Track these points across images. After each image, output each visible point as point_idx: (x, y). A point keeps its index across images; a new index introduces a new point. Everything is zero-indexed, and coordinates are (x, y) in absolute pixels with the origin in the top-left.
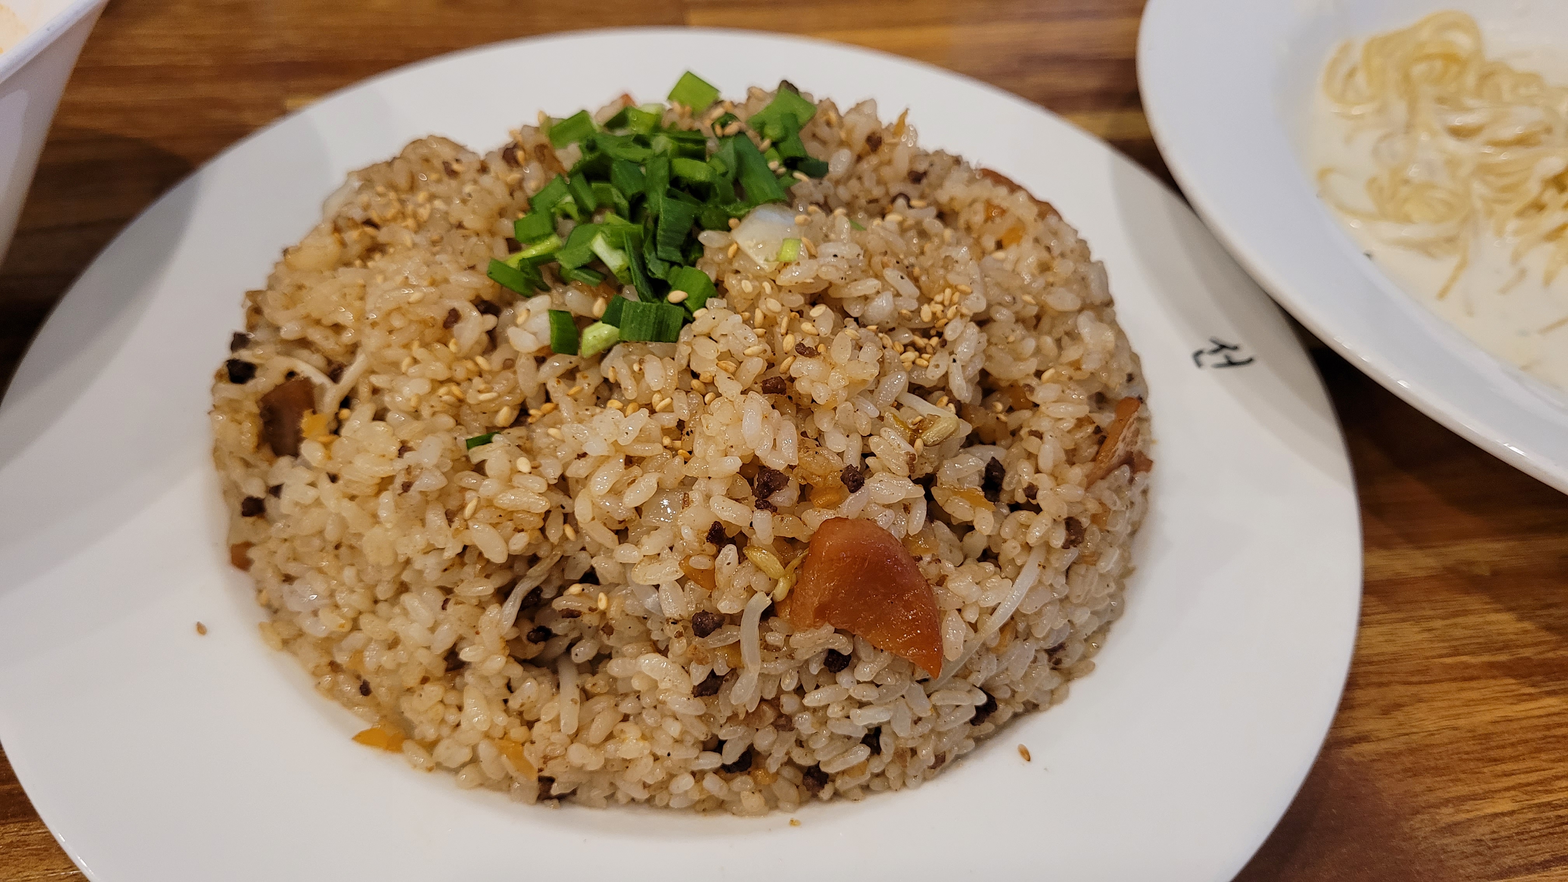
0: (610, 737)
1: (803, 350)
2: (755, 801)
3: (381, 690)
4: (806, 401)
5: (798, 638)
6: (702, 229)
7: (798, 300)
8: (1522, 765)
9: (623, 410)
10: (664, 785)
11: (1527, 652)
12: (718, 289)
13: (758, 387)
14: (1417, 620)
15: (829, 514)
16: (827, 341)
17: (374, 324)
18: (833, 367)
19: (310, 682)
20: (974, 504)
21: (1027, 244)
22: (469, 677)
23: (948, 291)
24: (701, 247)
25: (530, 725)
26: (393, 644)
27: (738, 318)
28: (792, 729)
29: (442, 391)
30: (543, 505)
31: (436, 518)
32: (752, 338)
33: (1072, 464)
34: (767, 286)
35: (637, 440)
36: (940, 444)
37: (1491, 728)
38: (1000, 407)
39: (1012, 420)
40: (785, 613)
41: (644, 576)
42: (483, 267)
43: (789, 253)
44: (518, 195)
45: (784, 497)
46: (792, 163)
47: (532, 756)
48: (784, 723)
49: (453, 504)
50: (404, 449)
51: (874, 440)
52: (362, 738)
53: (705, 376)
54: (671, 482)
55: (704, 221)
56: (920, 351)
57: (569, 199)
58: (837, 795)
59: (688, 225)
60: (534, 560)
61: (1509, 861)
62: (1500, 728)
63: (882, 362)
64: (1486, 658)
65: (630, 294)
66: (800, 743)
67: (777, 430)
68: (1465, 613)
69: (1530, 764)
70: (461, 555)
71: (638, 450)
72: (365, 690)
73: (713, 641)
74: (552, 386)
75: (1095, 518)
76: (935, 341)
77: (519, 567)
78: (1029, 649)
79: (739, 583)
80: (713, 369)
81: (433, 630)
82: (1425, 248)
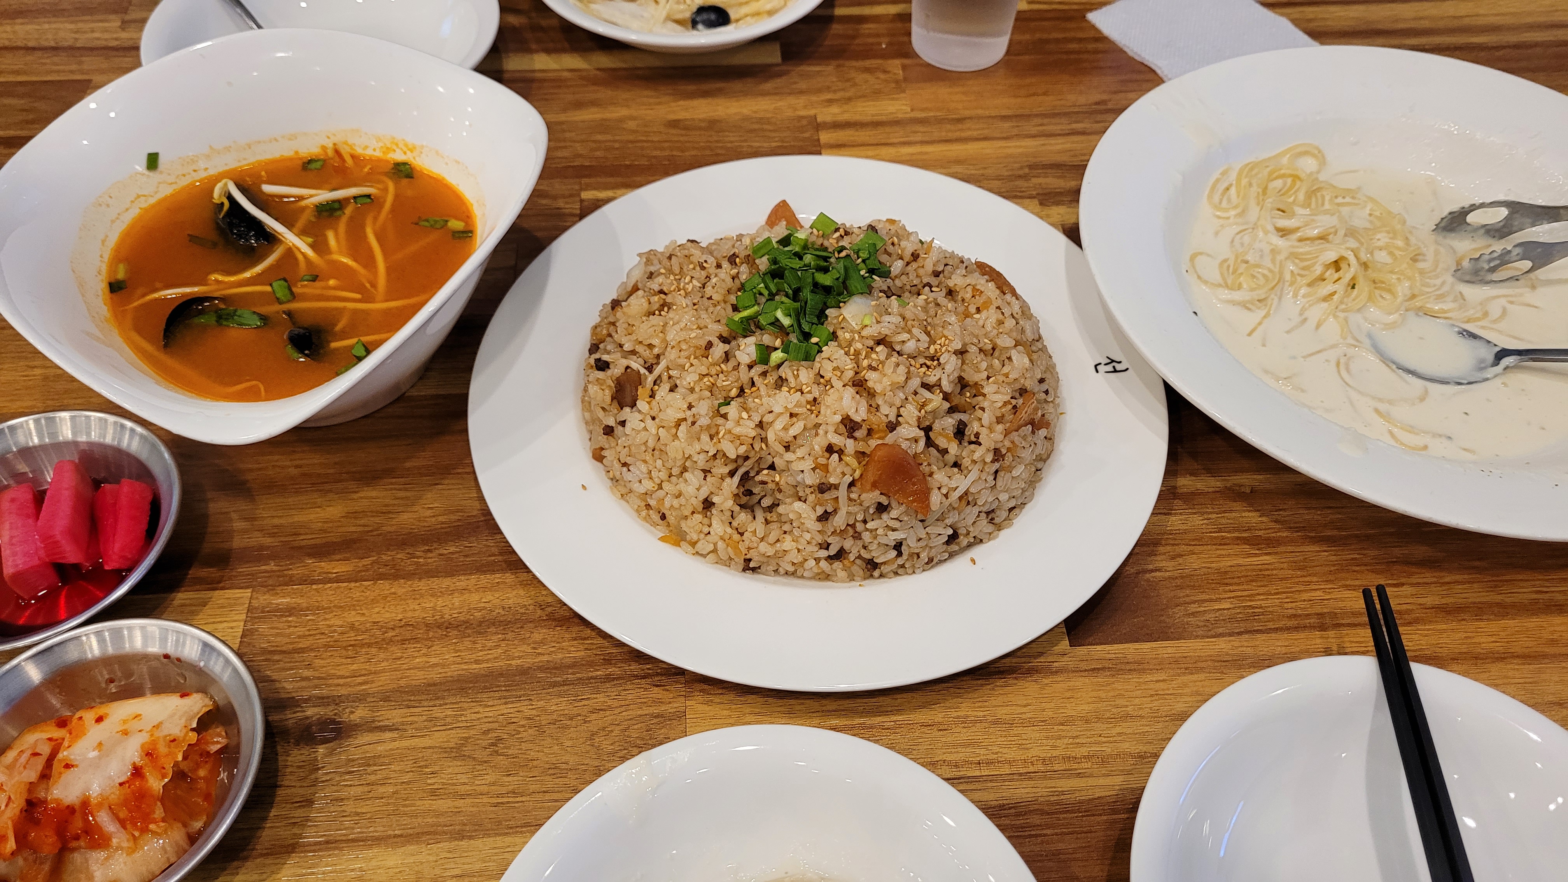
0: (778, 540)
1: (871, 368)
2: (842, 574)
3: (671, 519)
4: (872, 391)
5: (864, 496)
6: (828, 308)
7: (871, 343)
8: (1241, 587)
9: (789, 392)
10: (802, 564)
11: (1260, 533)
12: (834, 336)
13: (850, 384)
14: (1203, 514)
15: (880, 442)
16: (882, 363)
17: (673, 347)
18: (885, 375)
19: (635, 514)
20: (949, 441)
21: (992, 309)
22: (714, 511)
23: (943, 339)
24: (827, 317)
25: (742, 534)
26: (679, 496)
27: (843, 352)
28: (861, 539)
29: (706, 380)
30: (753, 433)
31: (705, 438)
32: (849, 361)
33: (998, 423)
34: (856, 336)
35: (795, 406)
36: (934, 412)
37: (1228, 569)
38: (968, 394)
39: (974, 401)
40: (859, 484)
41: (797, 466)
42: (724, 321)
43: (867, 322)
44: (736, 280)
45: (860, 434)
46: (871, 271)
47: (742, 547)
48: (857, 536)
49: (713, 431)
50: (690, 407)
51: (902, 409)
52: (662, 539)
53: (827, 378)
54: (810, 425)
55: (828, 304)
56: (928, 367)
57: (762, 285)
58: (881, 576)
59: (820, 306)
60: (747, 458)
61: (1221, 630)
62: (1233, 569)
63: (908, 372)
64: (1236, 534)
65: (793, 338)
66: (865, 547)
67: (858, 403)
68: (1231, 511)
69: (1245, 587)
70: (715, 455)
71: (796, 410)
72: (663, 517)
73: (827, 496)
74: (756, 379)
75: (1009, 450)
76: (936, 362)
77: (740, 461)
78: (976, 510)
79: (839, 470)
80: (830, 375)
81: (698, 489)
82: (1245, 305)
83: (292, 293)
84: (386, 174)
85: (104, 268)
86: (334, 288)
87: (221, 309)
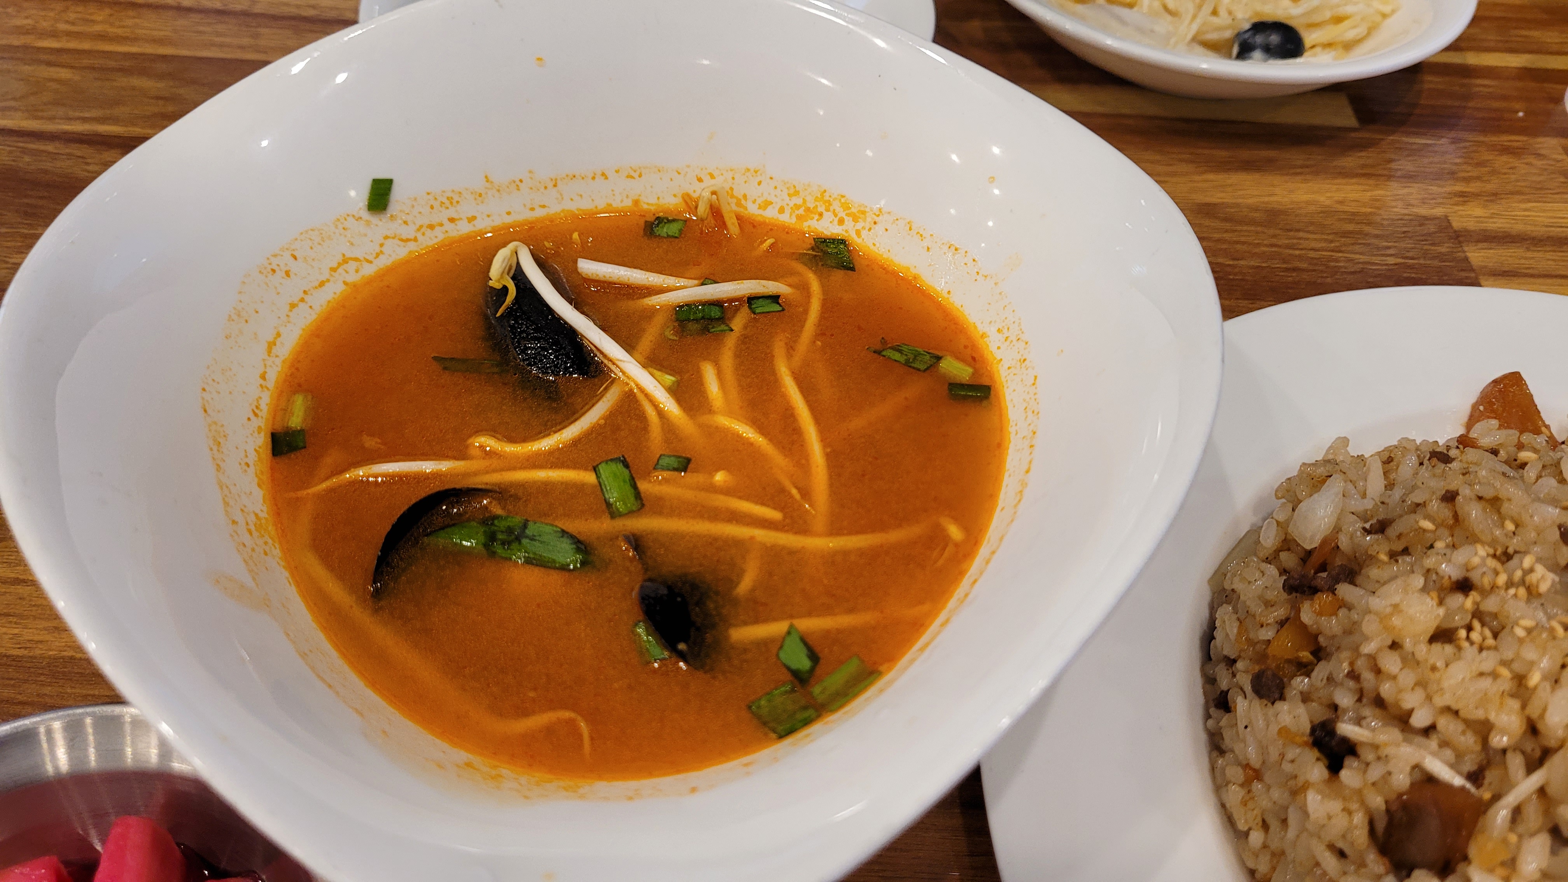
83: (638, 495)
84: (800, 257)
85: (266, 400)
86: (727, 491)
87: (496, 517)
